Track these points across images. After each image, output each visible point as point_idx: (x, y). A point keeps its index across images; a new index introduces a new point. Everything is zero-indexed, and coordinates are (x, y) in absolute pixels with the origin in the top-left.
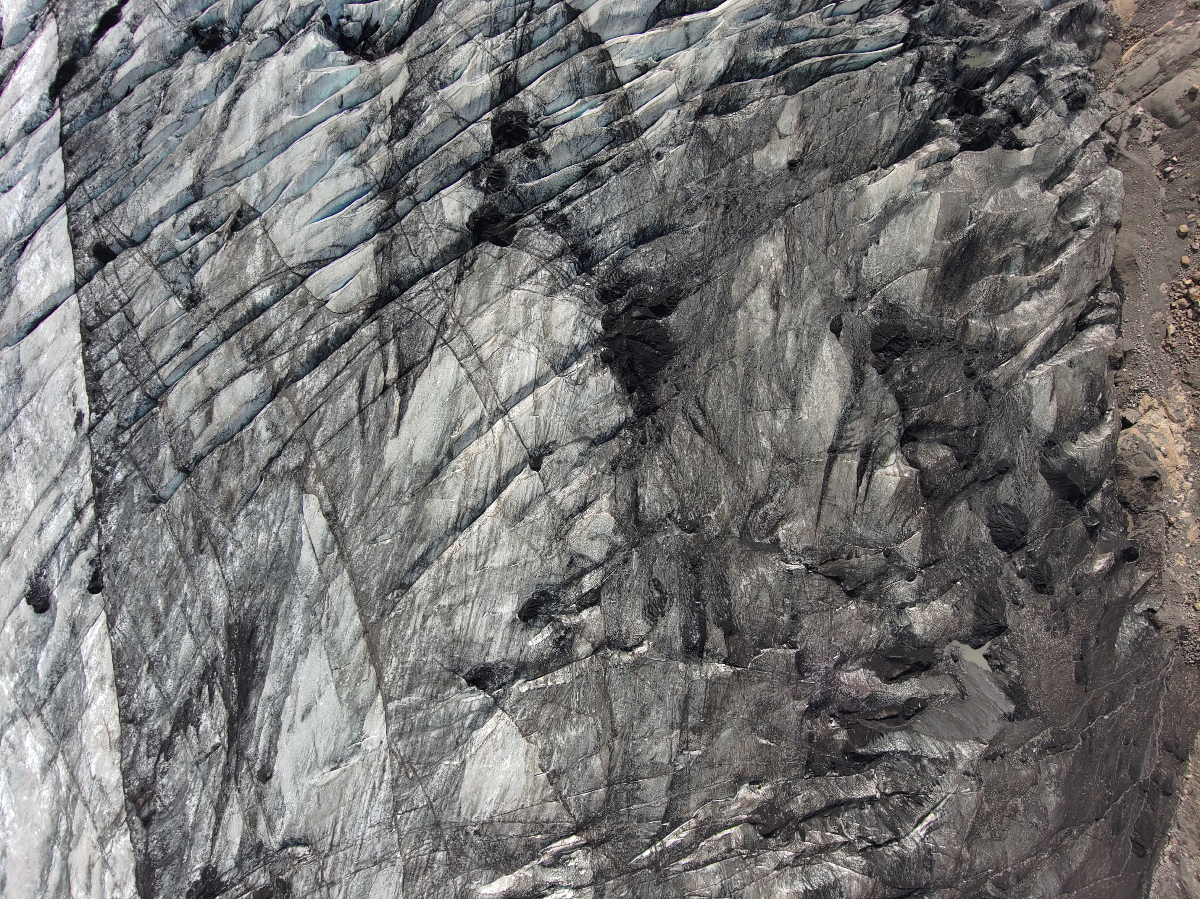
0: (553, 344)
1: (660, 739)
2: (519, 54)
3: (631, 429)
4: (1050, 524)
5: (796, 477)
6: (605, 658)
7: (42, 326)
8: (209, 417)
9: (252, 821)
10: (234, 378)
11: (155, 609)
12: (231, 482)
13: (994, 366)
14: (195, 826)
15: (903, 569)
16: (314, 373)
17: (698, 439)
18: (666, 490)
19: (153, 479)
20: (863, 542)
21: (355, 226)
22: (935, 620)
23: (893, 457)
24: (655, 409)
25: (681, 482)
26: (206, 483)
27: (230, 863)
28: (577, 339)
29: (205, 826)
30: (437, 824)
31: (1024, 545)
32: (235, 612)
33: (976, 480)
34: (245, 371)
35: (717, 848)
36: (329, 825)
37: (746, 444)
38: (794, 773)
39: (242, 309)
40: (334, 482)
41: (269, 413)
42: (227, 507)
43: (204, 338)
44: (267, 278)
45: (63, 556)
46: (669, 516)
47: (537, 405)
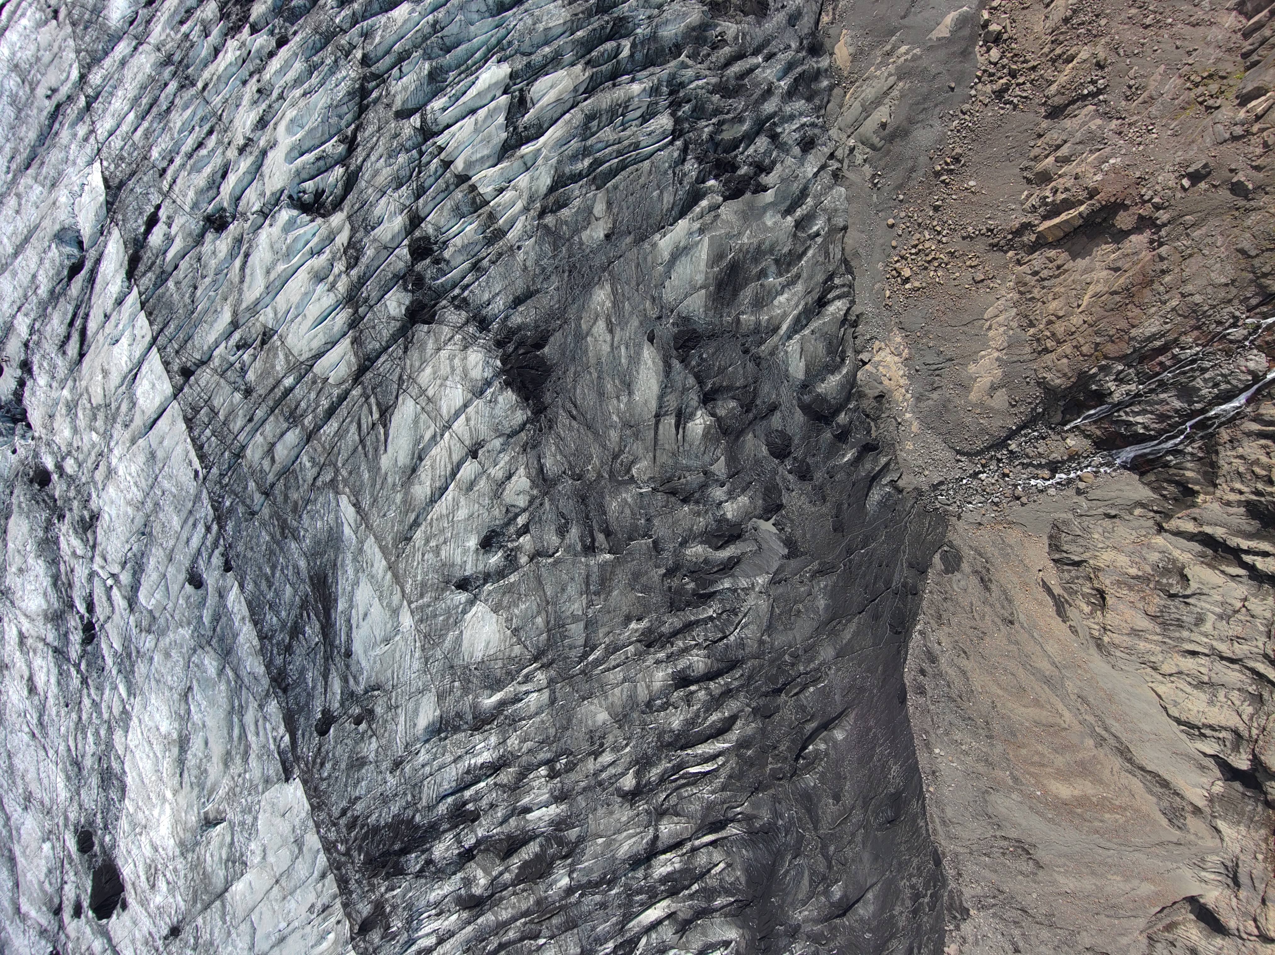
0: (471, 380)
1: (575, 602)
2: (418, 197)
3: (532, 424)
4: (806, 438)
5: (636, 436)
6: (537, 563)
7: (159, 422)
8: (273, 460)
9: (345, 680)
10: (283, 434)
11: (266, 574)
12: (294, 496)
13: (761, 343)
14: (314, 688)
15: (717, 480)
16: (329, 423)
17: (574, 423)
18: (558, 458)
19: (248, 501)
20: (688, 469)
21: (336, 329)
22: (739, 508)
23: (699, 413)
24: (545, 408)
25: (567, 451)
26: (280, 499)
27: (337, 705)
28: (486, 375)
29: (319, 687)
30: (452, 667)
31: (790, 453)
32: (313, 568)
33: (755, 418)
34: (288, 429)
35: (620, 658)
36: (390, 675)
37: (604, 421)
38: (662, 610)
39: (278, 392)
40: (354, 485)
41: (307, 452)
42: (295, 510)
43: (259, 414)
44: (289, 371)
45: (205, 555)
46: (564, 473)
47: (468, 420)
